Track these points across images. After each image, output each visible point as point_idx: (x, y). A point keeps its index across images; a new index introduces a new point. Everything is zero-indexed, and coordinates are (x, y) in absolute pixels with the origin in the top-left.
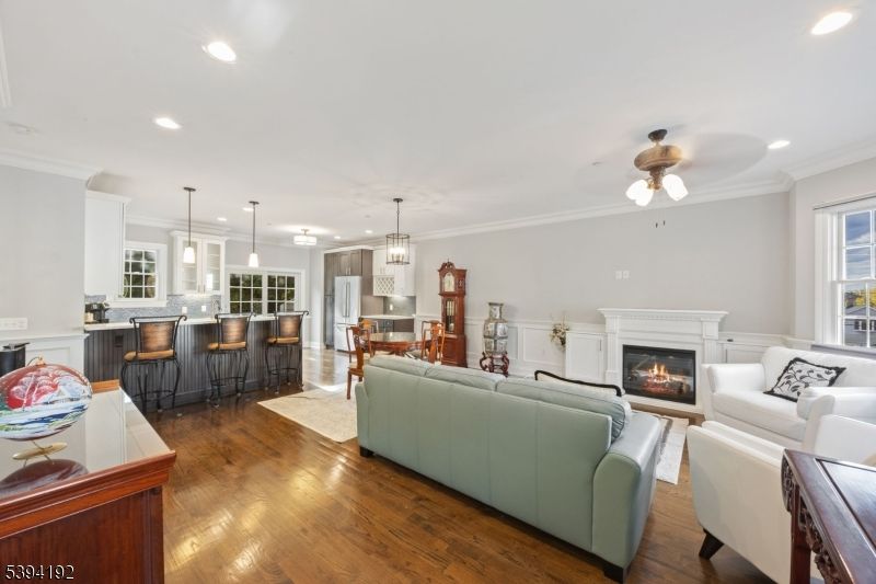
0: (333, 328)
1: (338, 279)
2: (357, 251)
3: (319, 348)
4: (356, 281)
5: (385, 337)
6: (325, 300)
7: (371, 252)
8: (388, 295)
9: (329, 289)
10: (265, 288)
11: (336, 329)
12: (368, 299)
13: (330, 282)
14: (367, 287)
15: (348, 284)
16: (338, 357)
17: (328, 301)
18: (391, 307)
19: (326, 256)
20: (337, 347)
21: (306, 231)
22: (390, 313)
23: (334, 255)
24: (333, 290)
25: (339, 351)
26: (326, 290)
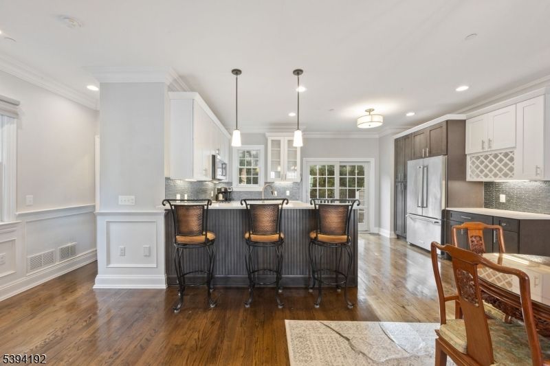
0: (405, 219)
1: (410, 164)
2: (439, 126)
3: (389, 236)
4: (437, 163)
5: (500, 260)
6: (396, 187)
7: (464, 121)
8: (497, 180)
9: (401, 176)
10: (337, 177)
11: (409, 221)
12: (456, 185)
13: (401, 168)
14: (456, 169)
15: (426, 167)
16: (411, 253)
17: (399, 188)
18: (503, 198)
19: (397, 141)
20: (410, 240)
21: (370, 111)
22: (500, 206)
23: (406, 137)
24: (405, 176)
25: (412, 245)
26: (396, 177)
